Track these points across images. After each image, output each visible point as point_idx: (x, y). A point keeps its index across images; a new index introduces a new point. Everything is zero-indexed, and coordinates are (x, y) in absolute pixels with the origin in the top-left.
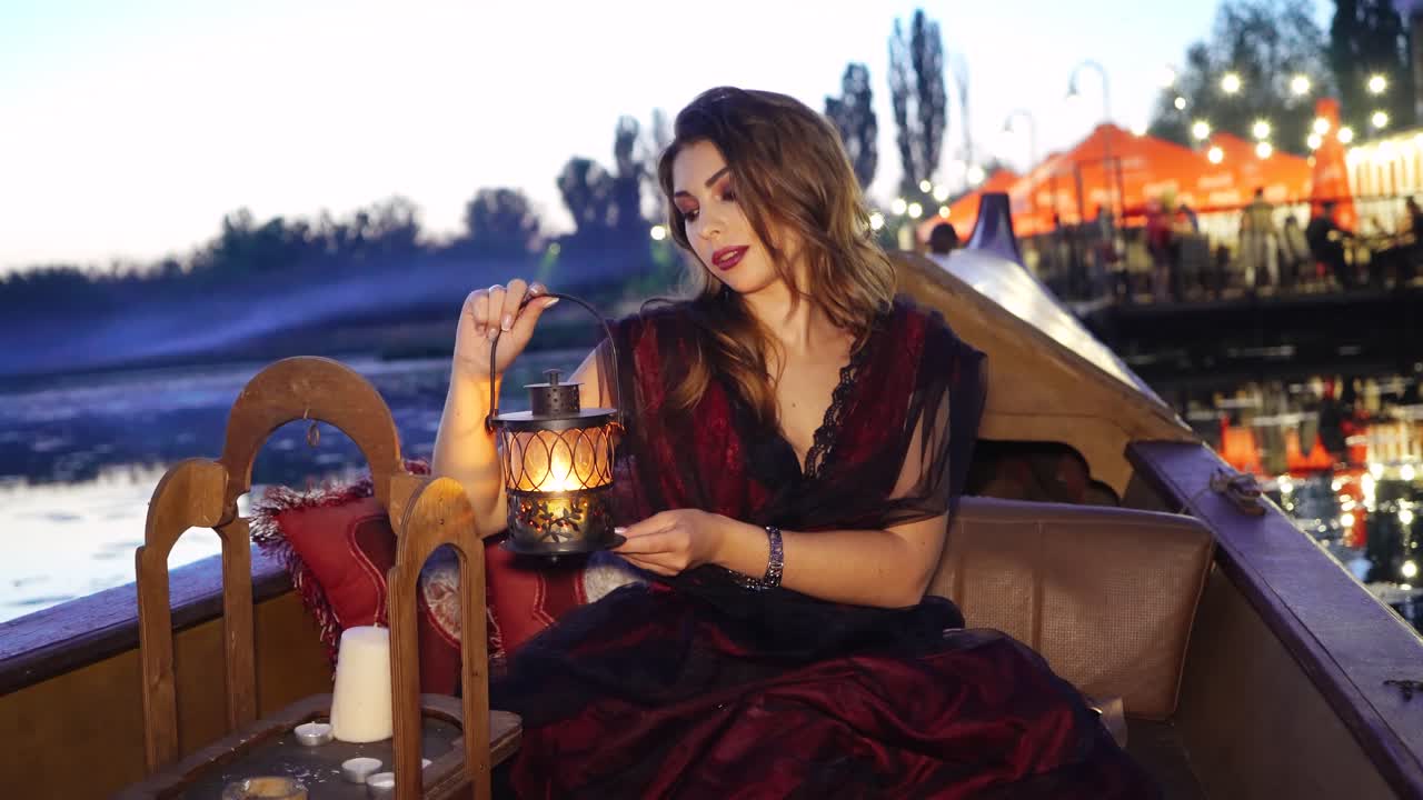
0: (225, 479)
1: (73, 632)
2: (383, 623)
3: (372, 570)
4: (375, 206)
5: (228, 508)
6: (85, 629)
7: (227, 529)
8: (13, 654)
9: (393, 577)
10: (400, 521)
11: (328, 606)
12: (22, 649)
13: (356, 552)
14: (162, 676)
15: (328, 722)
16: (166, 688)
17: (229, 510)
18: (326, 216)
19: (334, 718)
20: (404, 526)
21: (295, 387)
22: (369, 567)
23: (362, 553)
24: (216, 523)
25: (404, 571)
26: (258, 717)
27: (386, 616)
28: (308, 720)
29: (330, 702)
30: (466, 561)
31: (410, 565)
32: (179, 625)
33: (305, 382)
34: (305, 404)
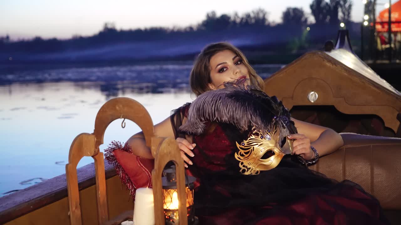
0: (95, 140)
1: (45, 192)
2: (150, 187)
3: (146, 170)
4: (253, 12)
5: (96, 150)
6: (50, 191)
7: (96, 157)
8: (26, 201)
9: (154, 173)
10: (155, 153)
11: (132, 183)
12: (29, 199)
13: (140, 164)
14: (76, 208)
15: (132, 220)
16: (78, 212)
17: (97, 150)
18: (236, 14)
19: (134, 219)
20: (157, 154)
21: (117, 108)
22: (144, 169)
23: (142, 165)
24: (92, 155)
25: (157, 171)
26: (109, 219)
27: (152, 185)
28: (125, 220)
29: (132, 214)
30: (178, 166)
31: (159, 168)
32: (81, 188)
33: (121, 106)
34: (121, 113)
